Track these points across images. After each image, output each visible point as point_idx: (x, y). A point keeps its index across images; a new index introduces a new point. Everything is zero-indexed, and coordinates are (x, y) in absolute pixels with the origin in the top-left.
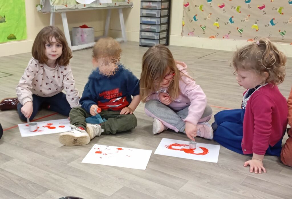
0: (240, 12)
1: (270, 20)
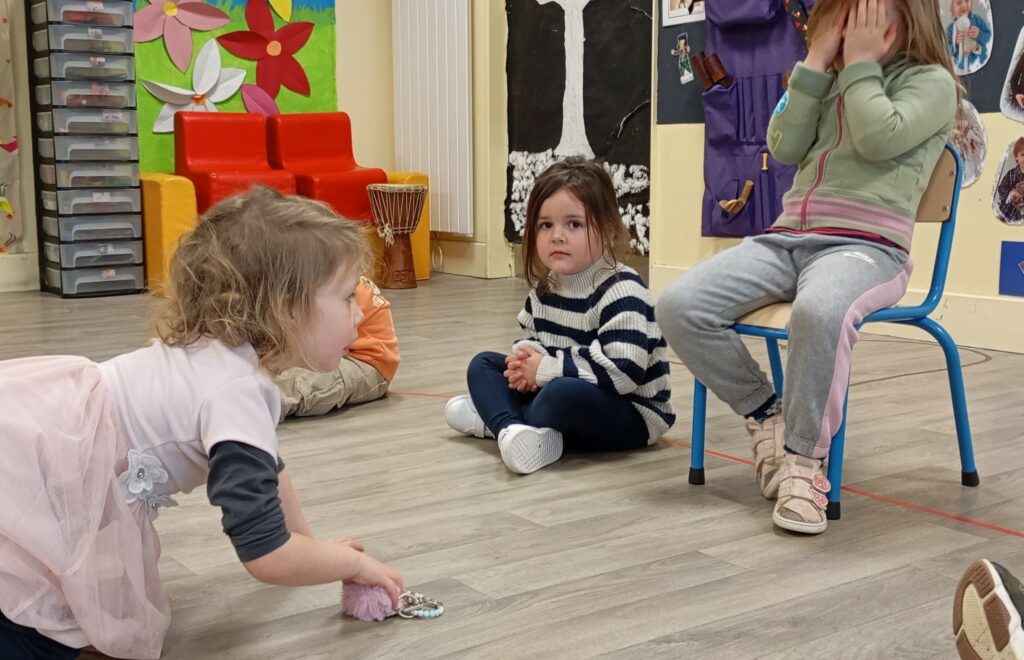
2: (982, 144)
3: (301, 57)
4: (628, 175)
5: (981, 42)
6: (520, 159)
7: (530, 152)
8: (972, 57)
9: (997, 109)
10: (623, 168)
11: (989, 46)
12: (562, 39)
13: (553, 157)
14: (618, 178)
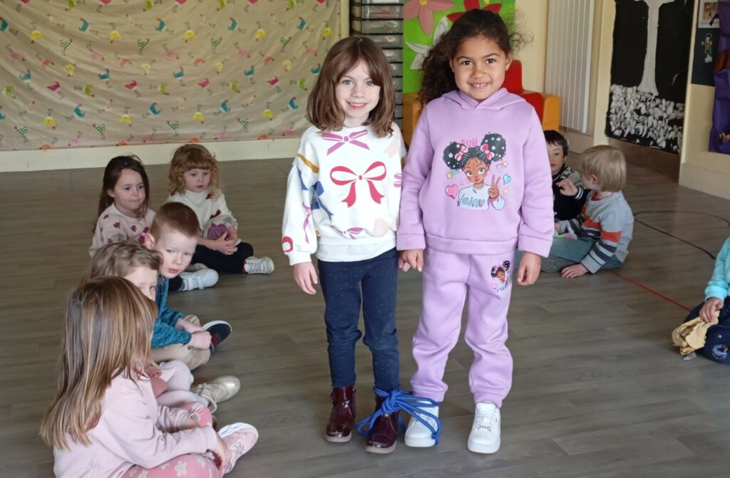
0: (93, 96)
1: (150, 107)
6: (618, 89)
7: (624, 86)
12: (647, 23)
13: (637, 91)
14: (670, 110)
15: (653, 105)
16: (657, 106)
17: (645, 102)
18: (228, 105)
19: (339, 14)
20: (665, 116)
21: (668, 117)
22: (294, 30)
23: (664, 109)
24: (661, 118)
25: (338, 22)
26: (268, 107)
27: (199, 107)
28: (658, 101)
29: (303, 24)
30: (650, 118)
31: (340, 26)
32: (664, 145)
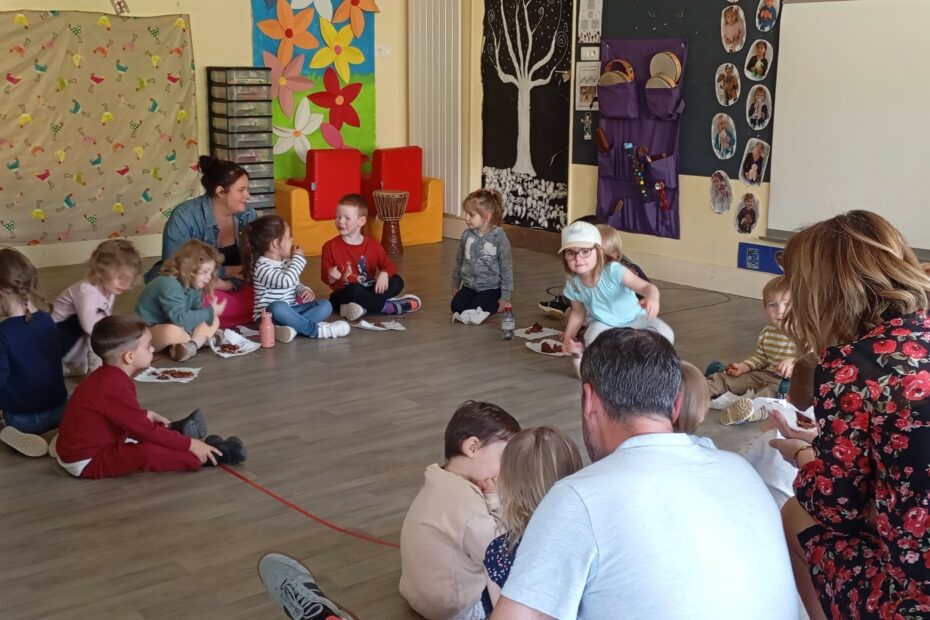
2: (731, 194)
3: (355, 104)
4: (556, 188)
5: (731, 145)
6: (490, 172)
7: (496, 168)
8: (727, 152)
9: (738, 178)
10: (552, 184)
11: (735, 147)
12: (517, 105)
13: (512, 173)
14: (550, 189)
15: (531, 186)
16: (536, 187)
17: (522, 183)
18: (72, 200)
19: (194, 95)
20: (545, 196)
21: (548, 197)
22: (144, 114)
23: (543, 189)
24: (541, 199)
25: (193, 104)
26: (118, 201)
27: (39, 204)
28: (536, 182)
29: (155, 106)
30: (529, 199)
31: (196, 107)
32: (546, 224)
